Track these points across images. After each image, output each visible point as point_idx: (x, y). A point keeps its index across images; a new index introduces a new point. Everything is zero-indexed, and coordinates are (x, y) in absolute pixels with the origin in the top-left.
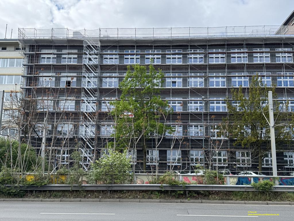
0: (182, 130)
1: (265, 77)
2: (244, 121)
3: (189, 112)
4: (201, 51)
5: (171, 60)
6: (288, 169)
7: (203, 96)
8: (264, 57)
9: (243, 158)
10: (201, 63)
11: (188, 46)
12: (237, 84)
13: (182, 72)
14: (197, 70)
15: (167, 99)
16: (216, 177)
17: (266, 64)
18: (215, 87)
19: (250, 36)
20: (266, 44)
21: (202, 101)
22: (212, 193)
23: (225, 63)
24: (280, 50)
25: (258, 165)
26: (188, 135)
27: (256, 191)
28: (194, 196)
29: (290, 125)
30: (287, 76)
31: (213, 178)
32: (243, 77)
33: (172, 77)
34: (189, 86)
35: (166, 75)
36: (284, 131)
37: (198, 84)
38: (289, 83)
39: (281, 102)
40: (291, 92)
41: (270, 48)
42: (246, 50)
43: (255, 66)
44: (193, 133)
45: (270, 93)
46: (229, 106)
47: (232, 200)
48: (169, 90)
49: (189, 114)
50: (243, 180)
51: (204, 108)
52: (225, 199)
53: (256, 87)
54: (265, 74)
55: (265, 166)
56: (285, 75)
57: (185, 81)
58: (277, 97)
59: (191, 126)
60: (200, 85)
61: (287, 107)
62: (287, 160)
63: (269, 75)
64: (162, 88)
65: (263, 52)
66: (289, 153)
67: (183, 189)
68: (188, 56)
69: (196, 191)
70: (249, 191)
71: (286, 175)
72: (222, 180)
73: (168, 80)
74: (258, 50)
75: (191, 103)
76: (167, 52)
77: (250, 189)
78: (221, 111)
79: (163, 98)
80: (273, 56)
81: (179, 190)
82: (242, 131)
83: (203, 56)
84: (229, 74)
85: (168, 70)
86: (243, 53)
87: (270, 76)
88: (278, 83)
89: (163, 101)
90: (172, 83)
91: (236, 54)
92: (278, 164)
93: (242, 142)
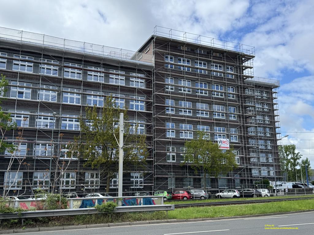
0: (26, 148)
1: (119, 99)
2: (96, 141)
3: (36, 128)
4: (55, 63)
5: (20, 67)
6: (133, 189)
7: (55, 112)
8: (120, 79)
9: (92, 179)
10: (54, 76)
11: (41, 54)
12: (92, 102)
13: (32, 83)
14: (49, 82)
15: (9, 111)
16: (58, 201)
17: (121, 86)
18: (69, 103)
19: (107, 56)
20: (122, 67)
21: (52, 117)
22: (52, 219)
23: (81, 79)
24: (134, 74)
25: (106, 186)
26: (33, 154)
27: (99, 214)
28: (30, 225)
29: (138, 147)
30: (139, 101)
31: (55, 203)
32: (98, 97)
33: (19, 87)
34: (39, 99)
35: (12, 83)
36: (132, 152)
37: (50, 98)
38: (139, 107)
39: (132, 124)
40: (141, 116)
41: (125, 71)
42: (103, 70)
43: (111, 87)
44: (40, 152)
45: (122, 115)
46: (82, 125)
47: (73, 225)
48: (15, 101)
49: (36, 131)
50: (87, 203)
51: (55, 125)
52: (66, 225)
53: (110, 108)
54: (119, 96)
55: (113, 187)
56: (137, 99)
57: (35, 92)
58: (128, 119)
59: (37, 145)
60: (52, 100)
61: (136, 129)
62: (133, 181)
63: (123, 97)
64: (5, 97)
65: (118, 75)
66: (136, 174)
67: (18, 216)
68: (40, 66)
69: (33, 219)
70: (92, 214)
71: (132, 196)
72: (65, 204)
73: (13, 89)
74: (114, 72)
75: (39, 118)
76: (14, 57)
77: (93, 212)
78: (74, 129)
79: (5, 110)
80: (127, 79)
81: (13, 219)
82: (94, 151)
83: (57, 69)
84: (84, 91)
85: (15, 77)
86: (100, 72)
87: (123, 99)
88: (130, 105)
89: (4, 113)
90: (18, 93)
91: (93, 72)
92: (123, 185)
93: (93, 163)
